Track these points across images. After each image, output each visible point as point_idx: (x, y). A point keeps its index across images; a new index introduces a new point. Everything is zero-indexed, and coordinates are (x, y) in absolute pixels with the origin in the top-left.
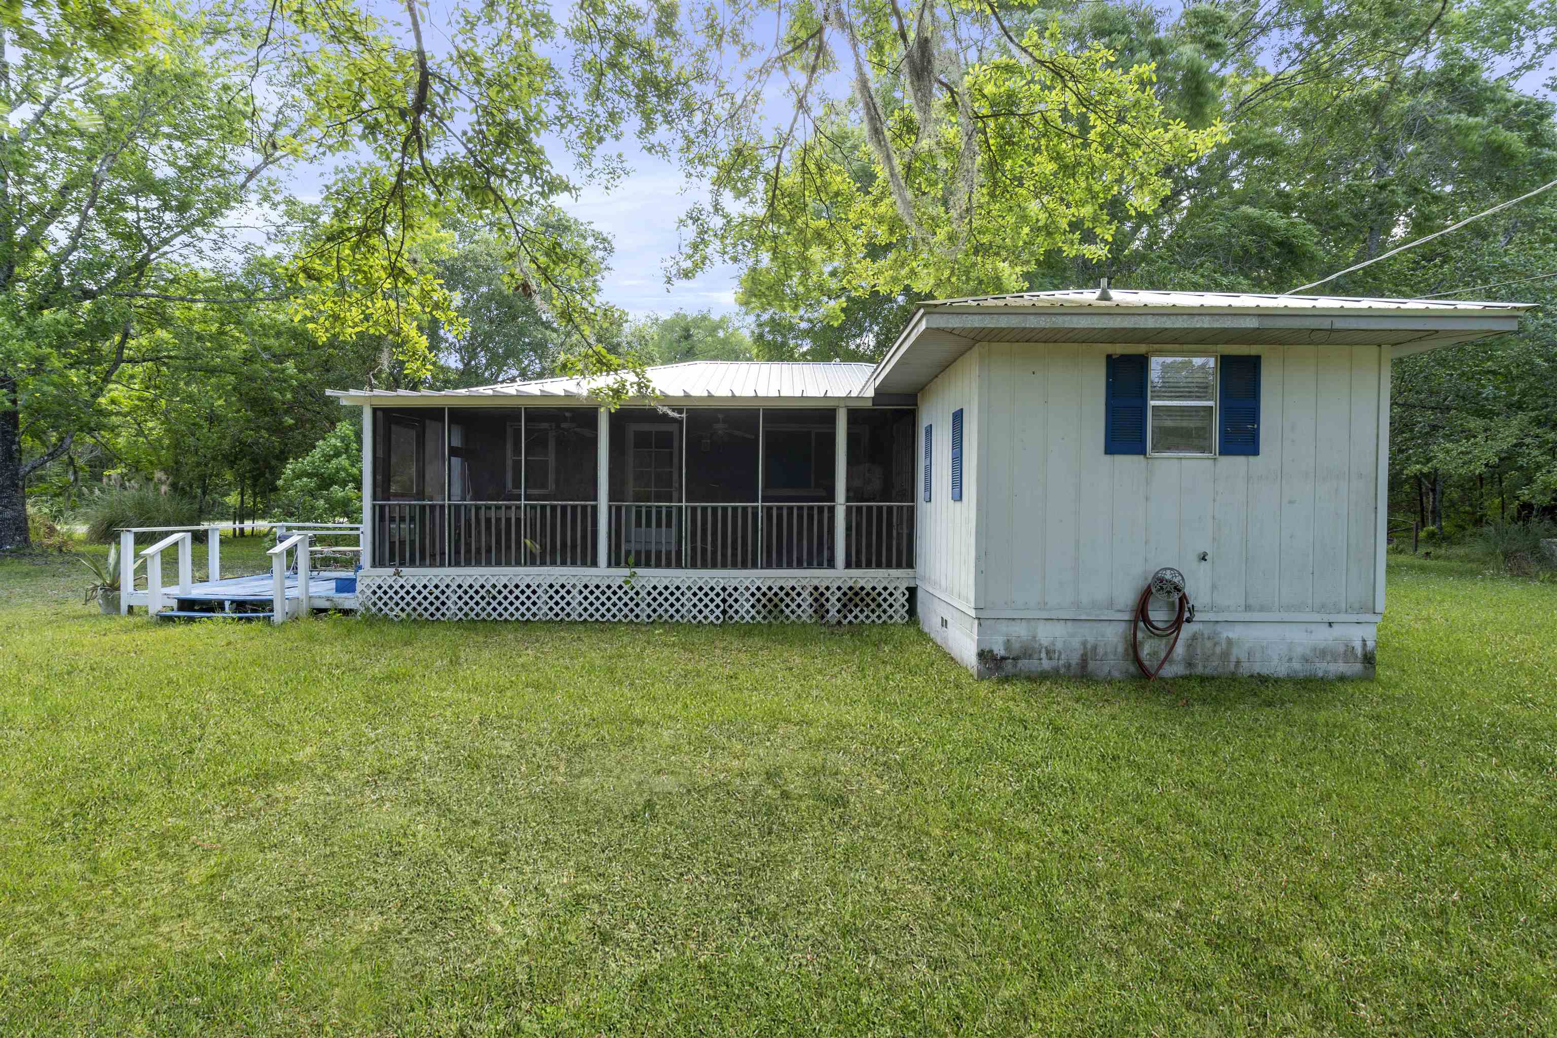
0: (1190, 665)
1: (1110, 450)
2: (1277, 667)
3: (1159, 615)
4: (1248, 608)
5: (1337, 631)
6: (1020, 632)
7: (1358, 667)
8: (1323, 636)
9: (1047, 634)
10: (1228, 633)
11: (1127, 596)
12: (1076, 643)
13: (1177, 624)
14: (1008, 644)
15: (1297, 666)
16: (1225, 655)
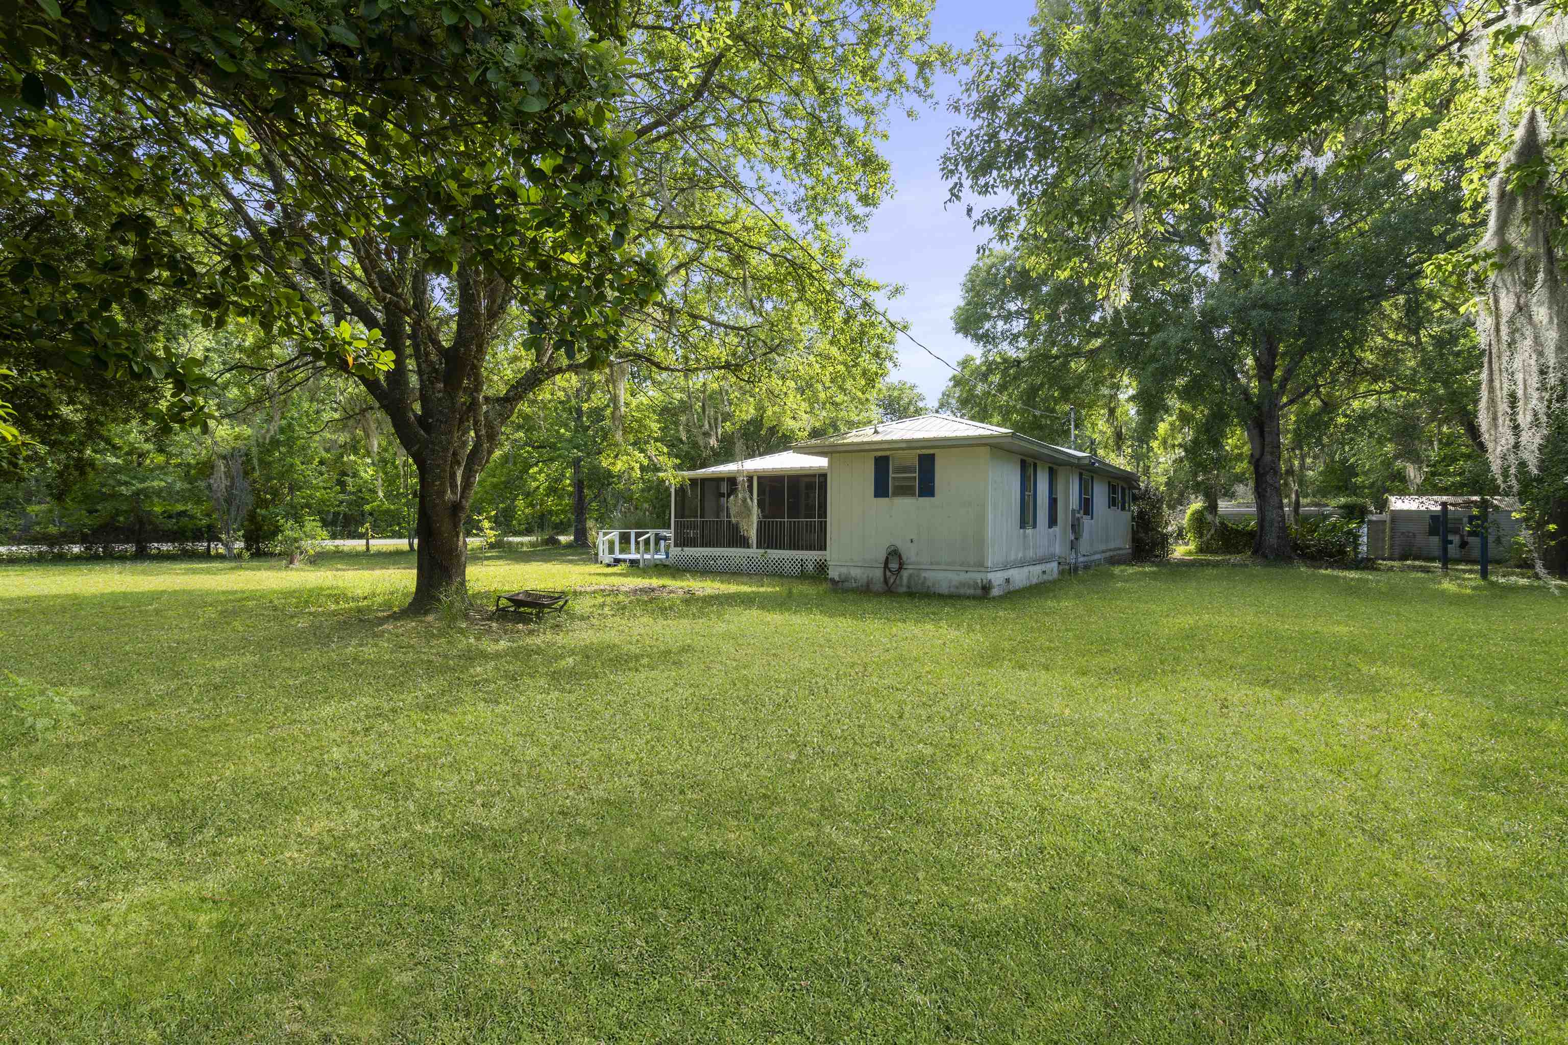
0: (909, 587)
1: (876, 496)
2: (944, 590)
3: (894, 566)
4: (932, 564)
5: (969, 575)
6: (844, 570)
7: (979, 592)
8: (963, 577)
9: (855, 572)
10: (924, 574)
11: (882, 556)
12: (865, 576)
13: (900, 568)
14: (840, 575)
15: (952, 589)
16: (923, 583)
